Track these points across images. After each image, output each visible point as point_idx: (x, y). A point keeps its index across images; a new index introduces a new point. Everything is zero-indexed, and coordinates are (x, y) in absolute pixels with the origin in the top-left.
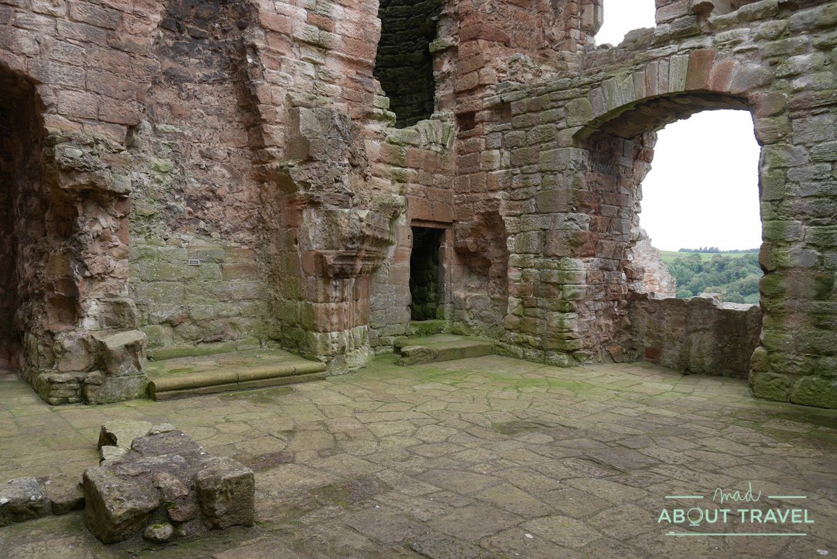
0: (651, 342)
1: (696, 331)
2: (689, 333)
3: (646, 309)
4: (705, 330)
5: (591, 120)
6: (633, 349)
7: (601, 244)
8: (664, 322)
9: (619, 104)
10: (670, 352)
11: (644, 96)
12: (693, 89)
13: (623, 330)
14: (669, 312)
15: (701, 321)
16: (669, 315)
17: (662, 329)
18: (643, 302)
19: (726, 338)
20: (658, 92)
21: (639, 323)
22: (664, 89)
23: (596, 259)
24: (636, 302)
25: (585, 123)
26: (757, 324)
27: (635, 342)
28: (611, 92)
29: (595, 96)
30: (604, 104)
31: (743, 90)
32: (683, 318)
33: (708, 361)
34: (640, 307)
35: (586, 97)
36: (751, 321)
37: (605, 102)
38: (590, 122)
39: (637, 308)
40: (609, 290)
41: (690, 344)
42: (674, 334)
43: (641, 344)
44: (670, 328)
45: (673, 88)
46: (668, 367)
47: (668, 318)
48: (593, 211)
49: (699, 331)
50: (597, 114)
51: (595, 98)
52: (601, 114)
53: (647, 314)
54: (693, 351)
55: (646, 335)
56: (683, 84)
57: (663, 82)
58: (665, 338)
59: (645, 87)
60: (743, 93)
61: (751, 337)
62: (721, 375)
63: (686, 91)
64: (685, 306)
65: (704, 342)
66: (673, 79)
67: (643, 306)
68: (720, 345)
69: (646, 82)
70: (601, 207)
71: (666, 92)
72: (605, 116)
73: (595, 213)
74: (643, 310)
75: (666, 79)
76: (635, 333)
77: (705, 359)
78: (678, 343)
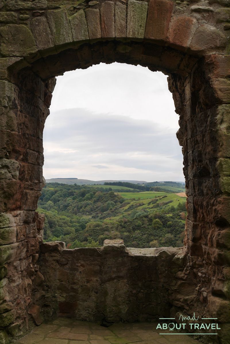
0: (65, 295)
1: (111, 279)
2: (103, 282)
3: (57, 261)
4: (119, 278)
5: (33, 52)
6: (46, 306)
7: (26, 194)
8: (77, 273)
9: (69, 40)
10: (86, 304)
11: (99, 36)
12: (153, 38)
13: (37, 287)
14: (83, 262)
15: (115, 270)
16: (82, 265)
17: (76, 281)
18: (53, 254)
19: (140, 285)
20: (114, 34)
21: (50, 277)
22: (122, 32)
23: (22, 212)
24: (46, 255)
25: (25, 55)
26: (167, 269)
27: (47, 298)
28: (58, 24)
29: (38, 25)
30: (50, 36)
31: (202, 49)
32: (97, 268)
33: (124, 309)
34: (50, 259)
35: (26, 24)
36: (162, 266)
37: (52, 34)
38: (31, 54)
39: (47, 261)
40: (30, 245)
41: (106, 293)
42: (89, 285)
43: (54, 299)
44: (84, 280)
45: (131, 33)
46: (84, 320)
47: (81, 269)
48: (22, 157)
49: (113, 279)
50: (41, 47)
51: (38, 28)
52: (46, 47)
53: (58, 266)
54: (109, 300)
55: (59, 289)
56: (142, 31)
57: (121, 25)
58: (80, 290)
59: (99, 27)
60: (202, 51)
61: (162, 280)
62: (137, 321)
63: (145, 39)
64: (99, 255)
65: (119, 290)
66: (131, 25)
67: (55, 258)
68: (134, 292)
69: (101, 21)
70: (27, 153)
71: (124, 36)
72: (50, 50)
73: (23, 160)
74: (54, 262)
75: (123, 23)
76: (46, 288)
77: (121, 307)
78: (93, 294)
